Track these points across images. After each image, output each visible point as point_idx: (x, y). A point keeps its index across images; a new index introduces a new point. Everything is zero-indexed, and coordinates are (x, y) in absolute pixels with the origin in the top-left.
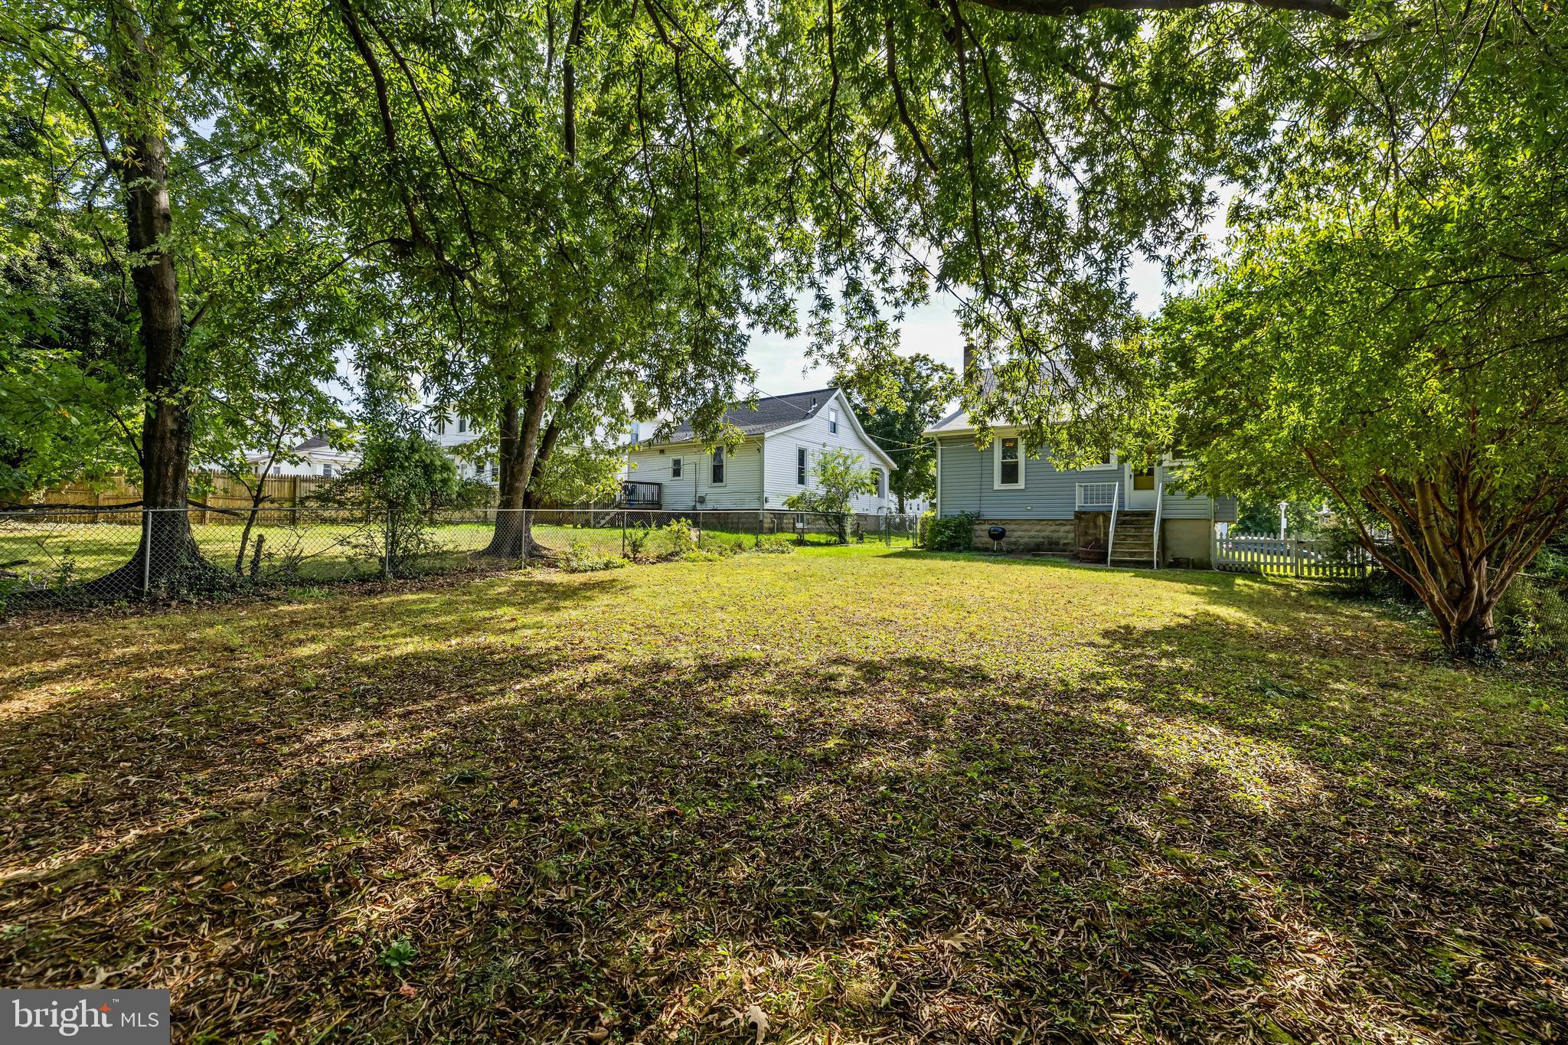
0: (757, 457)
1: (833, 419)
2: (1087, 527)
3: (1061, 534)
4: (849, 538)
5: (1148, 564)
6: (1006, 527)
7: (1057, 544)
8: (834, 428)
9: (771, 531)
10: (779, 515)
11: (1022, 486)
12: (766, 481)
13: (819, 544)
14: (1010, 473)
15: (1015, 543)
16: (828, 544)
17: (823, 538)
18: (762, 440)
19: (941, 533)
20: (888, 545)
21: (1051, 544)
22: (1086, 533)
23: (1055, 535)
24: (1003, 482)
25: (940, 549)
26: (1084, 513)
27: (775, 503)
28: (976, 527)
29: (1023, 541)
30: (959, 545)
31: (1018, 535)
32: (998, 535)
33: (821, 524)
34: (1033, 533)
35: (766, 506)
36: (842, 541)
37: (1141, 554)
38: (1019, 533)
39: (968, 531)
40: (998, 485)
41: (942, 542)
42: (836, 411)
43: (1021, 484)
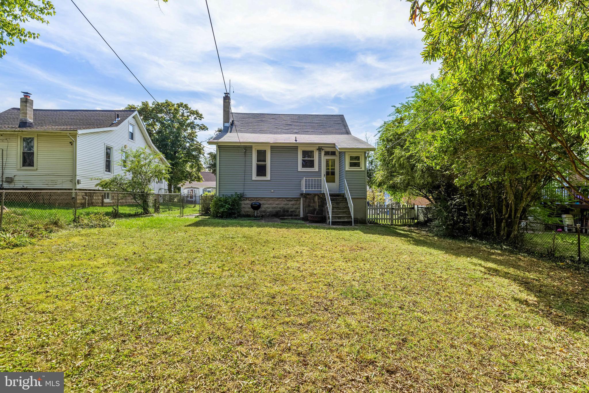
0: (70, 148)
1: (131, 130)
2: (310, 202)
3: (289, 206)
4: (151, 210)
5: (349, 223)
6: (261, 202)
7: (288, 211)
8: (132, 136)
9: (83, 206)
10: (90, 193)
11: (269, 179)
12: (78, 167)
13: (129, 216)
14: (261, 170)
15: (264, 212)
16: (136, 215)
17: (132, 210)
18: (75, 136)
19: (222, 206)
20: (182, 214)
21: (284, 211)
22: (309, 206)
23: (286, 207)
24: (258, 175)
25: (221, 217)
26: (308, 194)
27: (87, 184)
28: (242, 202)
29: (269, 210)
30: (234, 214)
31: (267, 207)
32: (256, 207)
33: (130, 200)
34: (274, 206)
35: (78, 187)
36: (146, 212)
37: (344, 217)
38: (266, 206)
39: (238, 205)
40: (254, 177)
41: (223, 212)
42: (133, 126)
43: (268, 177)
